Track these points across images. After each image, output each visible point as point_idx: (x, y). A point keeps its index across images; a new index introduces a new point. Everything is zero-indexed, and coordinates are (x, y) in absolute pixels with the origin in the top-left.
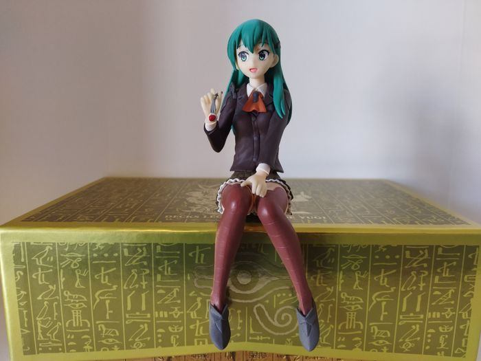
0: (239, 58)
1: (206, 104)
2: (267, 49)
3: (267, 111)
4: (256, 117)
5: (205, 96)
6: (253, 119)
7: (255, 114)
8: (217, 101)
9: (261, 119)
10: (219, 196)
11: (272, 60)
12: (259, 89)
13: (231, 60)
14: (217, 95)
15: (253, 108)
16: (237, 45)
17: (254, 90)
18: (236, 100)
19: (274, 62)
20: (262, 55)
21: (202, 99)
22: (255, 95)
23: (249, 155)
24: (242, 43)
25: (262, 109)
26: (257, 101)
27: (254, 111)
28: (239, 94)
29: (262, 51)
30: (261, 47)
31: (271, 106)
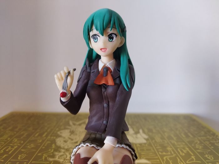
0: (92, 40)
1: (59, 80)
2: (115, 32)
3: (115, 84)
4: (106, 88)
5: (58, 74)
6: (103, 90)
7: (105, 86)
8: (69, 78)
9: (110, 90)
10: (73, 158)
11: (119, 41)
12: (108, 65)
13: (86, 41)
14: (69, 73)
15: (103, 82)
16: (89, 30)
17: (104, 66)
18: (90, 72)
19: (121, 43)
20: (110, 37)
21: (56, 76)
22: (105, 70)
23: (100, 118)
24: (94, 27)
25: (110, 82)
26: (107, 75)
27: (104, 84)
28: (92, 68)
29: (111, 34)
30: (110, 31)
31: (118, 80)
